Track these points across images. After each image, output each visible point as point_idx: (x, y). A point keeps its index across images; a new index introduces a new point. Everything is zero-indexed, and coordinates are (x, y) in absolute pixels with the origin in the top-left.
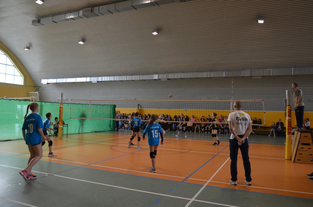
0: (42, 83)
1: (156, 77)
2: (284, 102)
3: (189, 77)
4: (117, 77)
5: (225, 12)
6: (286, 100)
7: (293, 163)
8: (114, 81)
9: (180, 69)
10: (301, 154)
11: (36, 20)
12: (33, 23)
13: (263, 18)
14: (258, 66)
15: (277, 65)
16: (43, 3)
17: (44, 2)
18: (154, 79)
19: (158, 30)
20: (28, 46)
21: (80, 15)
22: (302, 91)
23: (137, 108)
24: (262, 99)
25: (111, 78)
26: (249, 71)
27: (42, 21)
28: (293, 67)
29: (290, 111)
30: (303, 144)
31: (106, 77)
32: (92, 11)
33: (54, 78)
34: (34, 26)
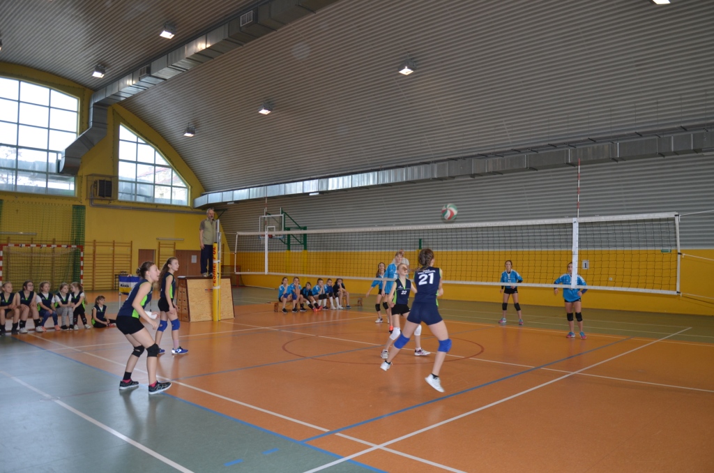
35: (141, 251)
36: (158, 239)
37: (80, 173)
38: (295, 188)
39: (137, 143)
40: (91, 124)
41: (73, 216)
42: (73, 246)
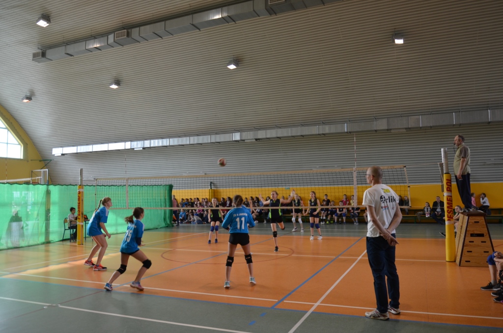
0: (53, 154)
1: (237, 137)
2: (440, 168)
3: (290, 135)
4: (175, 139)
5: (341, 28)
6: (441, 165)
7: (458, 267)
8: (170, 146)
9: (276, 123)
10: (471, 252)
11: (40, 53)
12: (34, 57)
13: (403, 36)
14: (400, 112)
15: (429, 109)
16: (48, 24)
17: (51, 24)
18: (234, 140)
19: (237, 62)
20: (28, 95)
21: (109, 43)
22: (471, 150)
23: (210, 188)
24: (404, 165)
25: (165, 142)
26: (385, 121)
27: (49, 53)
28: (455, 112)
29: (449, 182)
30: (472, 235)
31: (156, 141)
32: (128, 35)
33: (73, 146)
34: (37, 63)
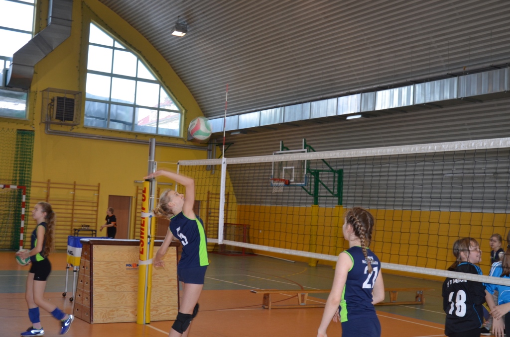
35: (111, 197)
36: (136, 182)
37: (33, 88)
38: (326, 108)
39: (114, 48)
40: (50, 20)
41: (17, 145)
42: (12, 187)
